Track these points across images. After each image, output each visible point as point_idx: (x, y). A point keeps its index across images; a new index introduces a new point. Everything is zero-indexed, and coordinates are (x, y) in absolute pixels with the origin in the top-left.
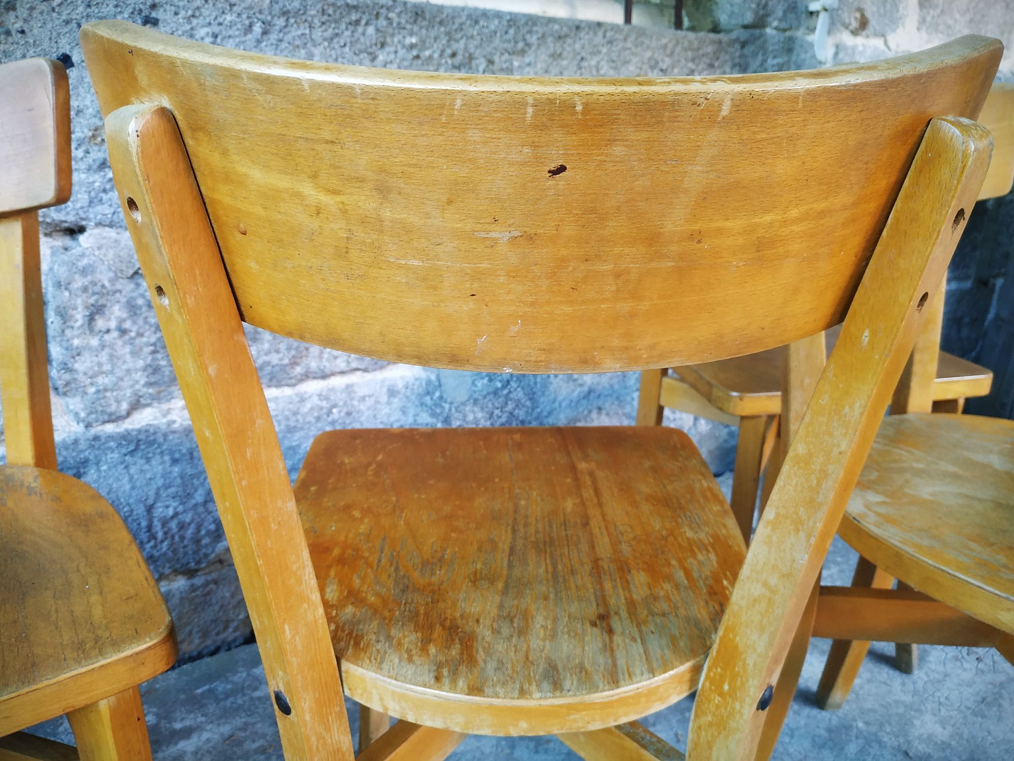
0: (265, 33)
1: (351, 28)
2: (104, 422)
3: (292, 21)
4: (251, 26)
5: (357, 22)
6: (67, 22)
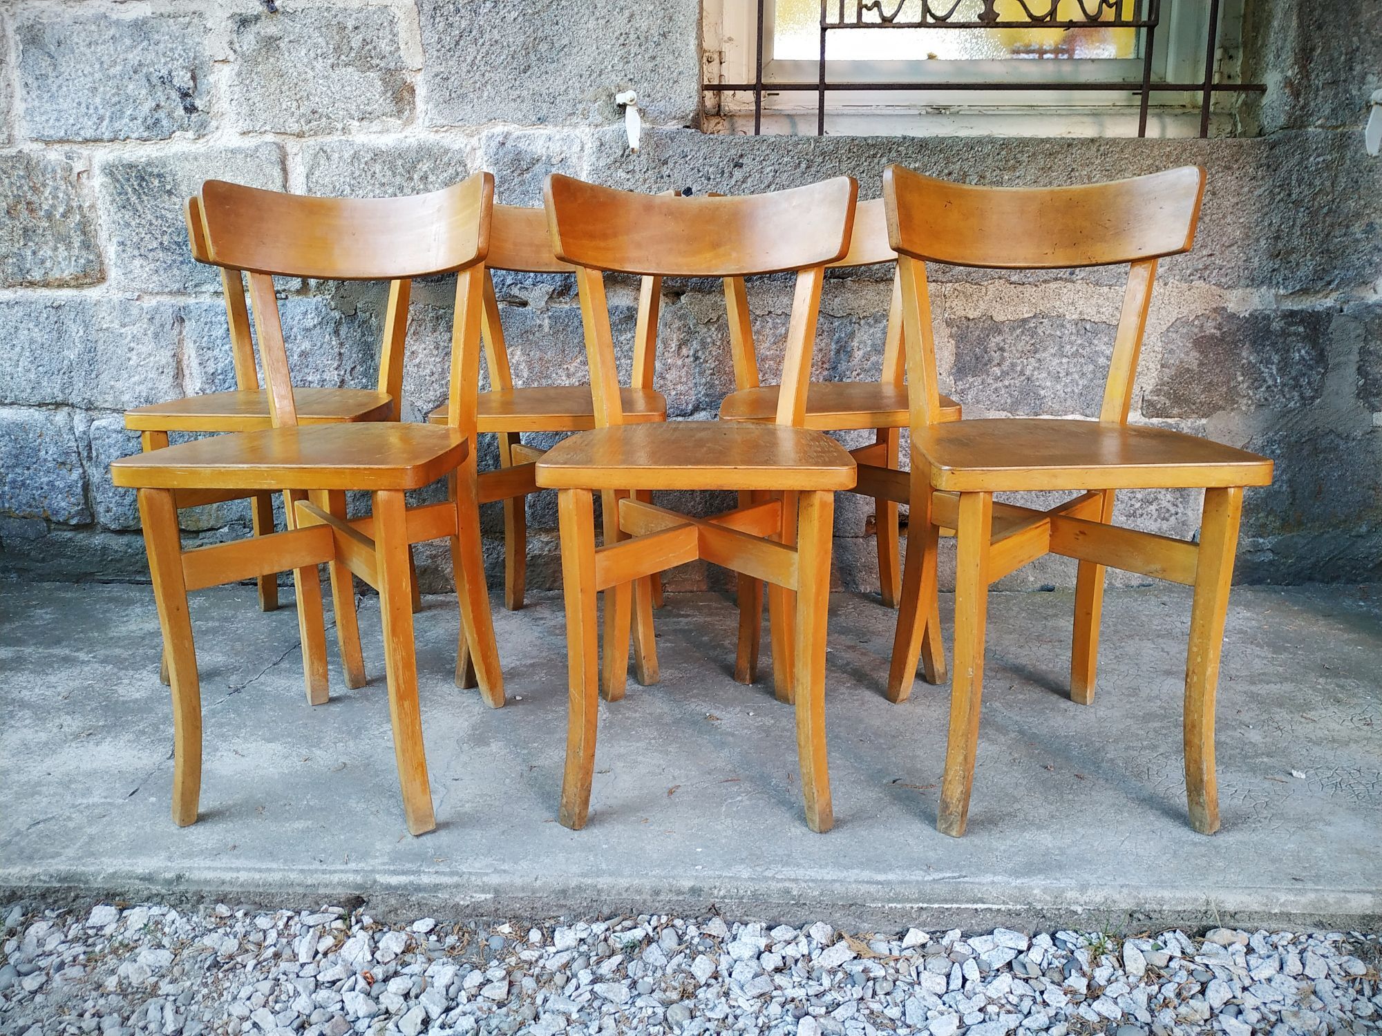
0: (807, 168)
1: (869, 160)
2: (677, 416)
3: (827, 158)
4: (799, 163)
5: (874, 156)
6: (693, 169)
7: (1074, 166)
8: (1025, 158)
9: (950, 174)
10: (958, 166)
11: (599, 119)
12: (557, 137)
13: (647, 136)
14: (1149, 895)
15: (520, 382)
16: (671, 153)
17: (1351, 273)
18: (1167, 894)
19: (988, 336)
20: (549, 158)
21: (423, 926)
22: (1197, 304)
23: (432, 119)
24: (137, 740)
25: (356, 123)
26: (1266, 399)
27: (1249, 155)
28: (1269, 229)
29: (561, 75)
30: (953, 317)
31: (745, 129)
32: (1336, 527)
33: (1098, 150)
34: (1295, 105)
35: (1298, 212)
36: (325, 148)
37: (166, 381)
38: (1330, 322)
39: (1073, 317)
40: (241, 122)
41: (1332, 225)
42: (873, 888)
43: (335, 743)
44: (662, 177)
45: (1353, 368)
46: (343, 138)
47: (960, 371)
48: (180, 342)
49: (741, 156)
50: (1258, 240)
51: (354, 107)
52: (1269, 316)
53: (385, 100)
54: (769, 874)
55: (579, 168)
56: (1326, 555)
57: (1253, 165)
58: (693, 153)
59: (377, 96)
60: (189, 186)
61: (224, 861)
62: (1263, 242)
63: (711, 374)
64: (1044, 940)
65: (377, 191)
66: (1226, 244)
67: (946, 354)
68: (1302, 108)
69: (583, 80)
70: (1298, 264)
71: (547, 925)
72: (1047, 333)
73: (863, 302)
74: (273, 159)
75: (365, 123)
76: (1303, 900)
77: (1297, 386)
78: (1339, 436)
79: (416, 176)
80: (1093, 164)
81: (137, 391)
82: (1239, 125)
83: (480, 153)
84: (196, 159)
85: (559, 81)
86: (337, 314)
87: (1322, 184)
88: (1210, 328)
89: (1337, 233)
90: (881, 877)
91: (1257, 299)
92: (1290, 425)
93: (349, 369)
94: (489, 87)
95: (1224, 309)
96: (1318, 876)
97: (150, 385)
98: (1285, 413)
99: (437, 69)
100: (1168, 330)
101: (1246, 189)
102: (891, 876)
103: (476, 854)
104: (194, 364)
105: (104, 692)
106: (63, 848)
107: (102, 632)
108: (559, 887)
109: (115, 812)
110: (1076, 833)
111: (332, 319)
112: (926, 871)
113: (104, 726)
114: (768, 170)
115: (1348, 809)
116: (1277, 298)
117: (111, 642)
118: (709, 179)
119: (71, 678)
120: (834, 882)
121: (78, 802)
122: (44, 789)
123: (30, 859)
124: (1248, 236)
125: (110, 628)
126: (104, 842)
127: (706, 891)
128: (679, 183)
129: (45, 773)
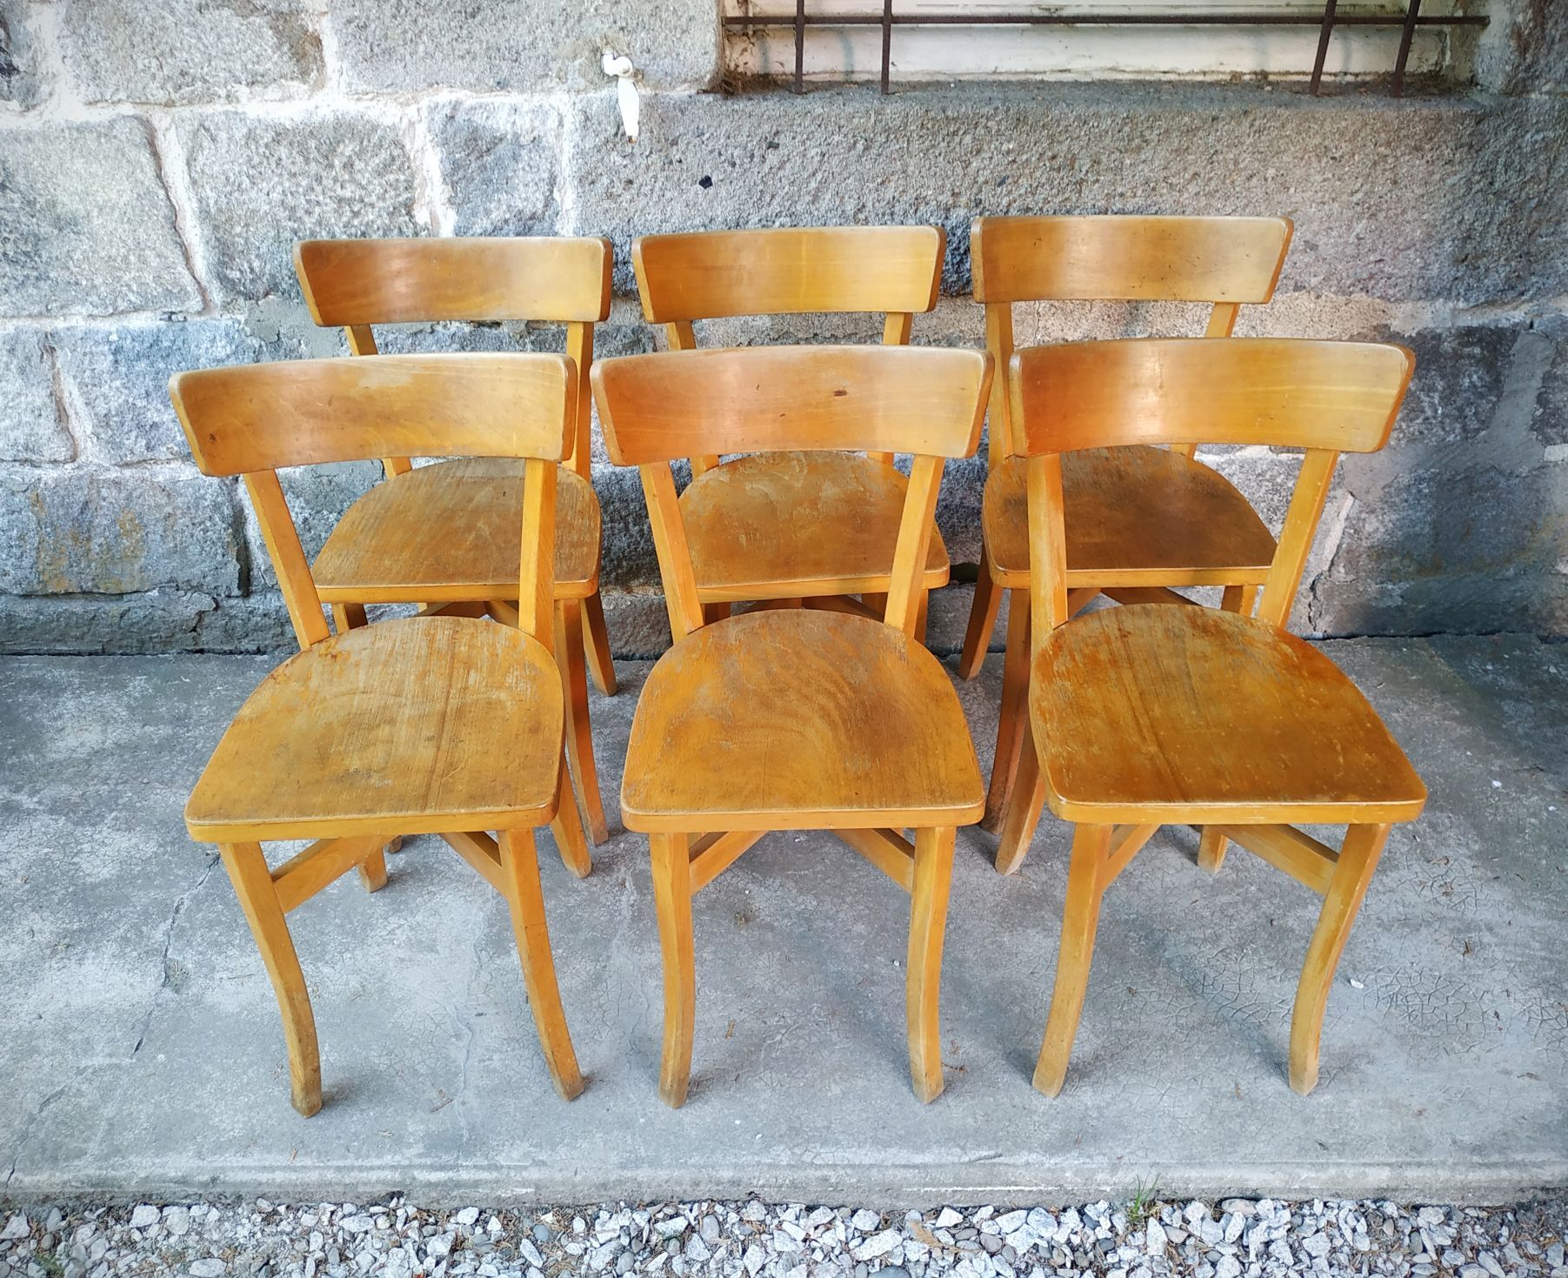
0: (867, 148)
1: (948, 138)
3: (892, 136)
4: (855, 143)
5: (955, 133)
6: (712, 152)
7: (1219, 147)
8: (1153, 136)
9: (1054, 157)
10: (1065, 148)
11: (582, 83)
12: (526, 108)
13: (649, 107)
14: (1177, 1175)
16: (682, 129)
17: (1552, 282)
18: (1193, 1174)
20: (516, 136)
21: (467, 1216)
22: (1354, 322)
23: (350, 85)
24: (122, 955)
25: (243, 91)
26: (1421, 433)
27: (1448, 131)
28: (1459, 228)
29: (524, 22)
30: (1047, 338)
31: (782, 59)
32: (1479, 570)
33: (1252, 125)
34: (1519, 65)
35: (1498, 204)
36: (207, 124)
37: (46, 426)
38: (1514, 341)
40: (83, 88)
41: (1539, 222)
42: (909, 1174)
43: (341, 953)
44: (671, 163)
45: (1531, 397)
46: (229, 108)
48: (56, 377)
49: (777, 133)
50: (1442, 241)
51: (238, 67)
52: (1440, 335)
53: (281, 57)
54: (807, 1158)
55: (557, 151)
57: (1451, 144)
58: (713, 129)
59: (270, 51)
60: (26, 176)
61: (256, 1156)
62: (1448, 244)
64: (1071, 1218)
65: (287, 184)
66: (1401, 247)
68: (1529, 67)
69: (555, 28)
70: (1487, 270)
71: (590, 1212)
73: (935, 321)
74: (138, 140)
75: (258, 89)
76: (1323, 1176)
77: (1462, 416)
78: (1501, 473)
79: (337, 162)
80: (1242, 144)
81: (12, 438)
82: (1448, 54)
83: (421, 129)
84: (29, 140)
85: (523, 29)
86: (255, 342)
87: (1537, 169)
89: (1543, 231)
90: (918, 1159)
91: (1430, 315)
92: (1444, 461)
94: (425, 38)
95: (1387, 326)
96: (1343, 1144)
97: (27, 430)
98: (1442, 447)
99: (349, 12)
101: (1437, 177)
102: (927, 1158)
103: (512, 1137)
104: (79, 402)
105: (66, 868)
106: (85, 1141)
107: (37, 751)
108: (601, 1180)
109: (125, 1079)
110: (1118, 1083)
111: (250, 347)
112: (963, 1149)
113: (81, 930)
114: (813, 152)
115: (1396, 1036)
116: (1455, 312)
117: (53, 771)
118: (734, 165)
119: (22, 842)
120: (872, 1166)
121: (83, 1064)
122: (40, 1042)
123: (54, 1159)
124: (1430, 237)
125: (45, 743)
126: (125, 1129)
127: (745, 1180)
128: (695, 171)
129: (35, 1016)
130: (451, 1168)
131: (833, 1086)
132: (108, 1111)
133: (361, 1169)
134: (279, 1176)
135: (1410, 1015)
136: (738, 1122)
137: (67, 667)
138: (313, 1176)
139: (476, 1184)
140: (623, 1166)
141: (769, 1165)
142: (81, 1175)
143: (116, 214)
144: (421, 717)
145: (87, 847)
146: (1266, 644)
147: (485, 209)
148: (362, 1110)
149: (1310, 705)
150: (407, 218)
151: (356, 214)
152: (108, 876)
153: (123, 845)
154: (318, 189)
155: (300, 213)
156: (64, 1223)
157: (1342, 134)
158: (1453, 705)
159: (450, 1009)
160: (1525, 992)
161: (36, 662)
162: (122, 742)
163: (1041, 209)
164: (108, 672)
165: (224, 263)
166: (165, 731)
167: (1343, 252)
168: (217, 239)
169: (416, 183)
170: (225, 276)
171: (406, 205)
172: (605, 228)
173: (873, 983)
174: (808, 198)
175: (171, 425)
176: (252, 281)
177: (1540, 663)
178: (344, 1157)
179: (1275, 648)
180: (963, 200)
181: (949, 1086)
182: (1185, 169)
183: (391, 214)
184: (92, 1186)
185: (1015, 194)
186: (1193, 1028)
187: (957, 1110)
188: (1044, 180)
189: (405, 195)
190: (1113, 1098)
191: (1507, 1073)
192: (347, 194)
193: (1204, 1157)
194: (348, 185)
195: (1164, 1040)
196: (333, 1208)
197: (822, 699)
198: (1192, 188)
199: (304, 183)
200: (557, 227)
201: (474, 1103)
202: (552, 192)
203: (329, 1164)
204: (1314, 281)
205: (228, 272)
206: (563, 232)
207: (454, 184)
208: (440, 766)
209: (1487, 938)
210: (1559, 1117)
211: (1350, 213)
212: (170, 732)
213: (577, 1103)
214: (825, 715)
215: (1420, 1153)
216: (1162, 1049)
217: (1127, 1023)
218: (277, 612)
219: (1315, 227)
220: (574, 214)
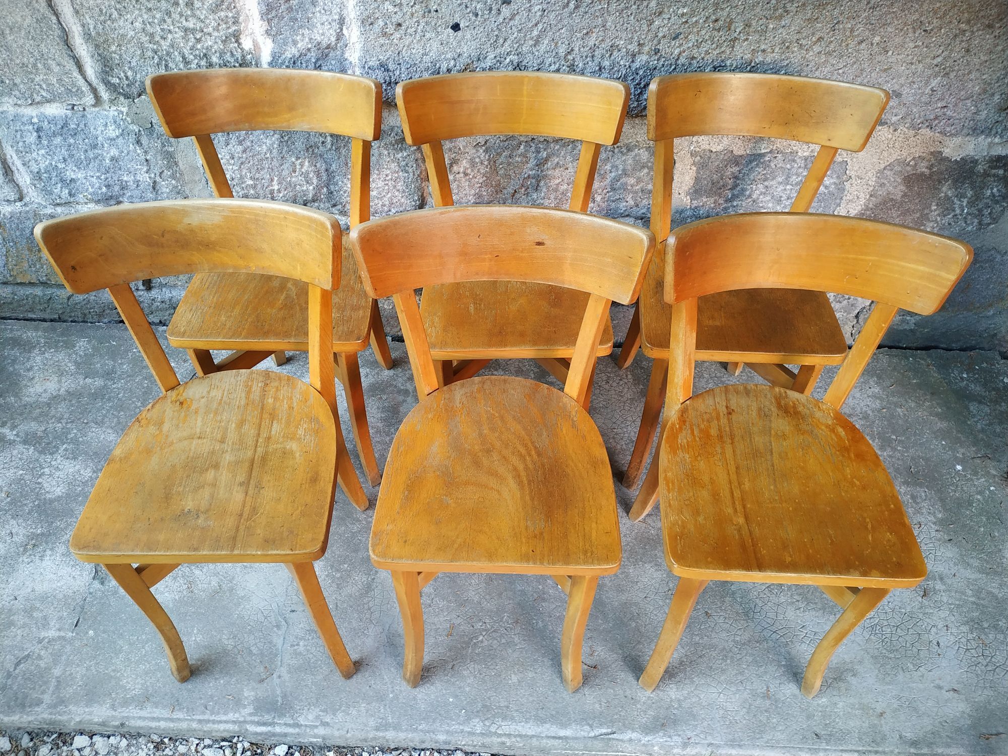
0: (577, 7)
6: (460, 5)
7: (841, 19)
8: (792, 8)
9: (716, 20)
10: (725, 14)
15: (311, 188)
19: (726, 166)
22: (917, 149)
24: (68, 553)
26: (949, 224)
30: (698, 149)
32: (970, 311)
39: (805, 154)
42: (556, 742)
44: (430, 12)
47: (696, 191)
50: (993, 94)
52: (977, 161)
56: (955, 328)
61: (149, 710)
62: (997, 98)
63: (480, 187)
65: (145, 16)
66: (962, 98)
67: (687, 178)
72: (778, 166)
77: (980, 215)
78: (998, 252)
80: (859, 17)
86: (136, 128)
88: (923, 168)
90: (562, 733)
91: (973, 146)
93: (158, 174)
95: (941, 153)
96: (830, 736)
100: (884, 169)
101: (1000, 48)
102: (568, 732)
103: (309, 704)
104: (18, 163)
105: (33, 486)
106: (42, 693)
107: (16, 395)
108: (363, 737)
109: (68, 648)
110: (693, 682)
111: (132, 131)
112: (591, 726)
113: (42, 534)
114: (537, 8)
115: (872, 657)
116: (990, 145)
117: (26, 411)
118: (477, 15)
119: (6, 465)
120: (533, 736)
121: (43, 634)
122: (15, 618)
123: (23, 706)
124: (985, 91)
125: (21, 388)
126: (68, 685)
127: (453, 741)
128: (447, 18)
129: (13, 597)
130: (270, 724)
131: (513, 676)
132: (57, 672)
133: (214, 722)
134: (163, 724)
135: (883, 641)
136: (451, 700)
137: (36, 329)
138: (184, 725)
139: (285, 735)
140: (377, 729)
141: (469, 733)
142: (39, 718)
143: (23, 33)
144: (237, 463)
145: (47, 471)
146: (827, 426)
147: (293, 41)
148: (216, 679)
149: (852, 484)
150: (236, 45)
151: (198, 41)
152: (60, 494)
153: (71, 470)
154: (169, 21)
155: (157, 38)
156: (31, 744)
157: (935, 13)
158: (938, 404)
159: (274, 606)
160: (958, 627)
161: (16, 325)
162: (71, 390)
163: (703, 59)
164: (63, 335)
165: (107, 72)
166: (99, 382)
167: (919, 100)
168: (99, 55)
169: (241, 19)
170: (109, 82)
171: (234, 36)
172: (381, 57)
173: (544, 600)
174: (531, 42)
175: (84, 181)
176: (128, 85)
177: (999, 374)
178: (203, 713)
179: (833, 430)
180: (646, 49)
181: (586, 679)
182: (813, 34)
183: (224, 42)
184: (47, 724)
185: (685, 47)
186: (744, 644)
187: (591, 699)
188: (707, 37)
189: (234, 28)
190: (688, 694)
191: (940, 688)
192: (190, 25)
193: (742, 741)
194: (190, 19)
195: (724, 653)
196: (197, 742)
197: (515, 461)
198: (817, 48)
199: (158, 16)
200: (347, 55)
201: (286, 677)
202: (342, 30)
203: (194, 717)
204: (894, 119)
205: (110, 78)
206: (351, 59)
207: (269, 21)
208: (247, 509)
209: (939, 586)
210: (969, 722)
211: (930, 72)
212: (102, 383)
213: (351, 680)
214: (517, 476)
215: (878, 744)
216: (722, 659)
217: (702, 638)
218: (170, 300)
219: (902, 80)
220: (358, 46)
